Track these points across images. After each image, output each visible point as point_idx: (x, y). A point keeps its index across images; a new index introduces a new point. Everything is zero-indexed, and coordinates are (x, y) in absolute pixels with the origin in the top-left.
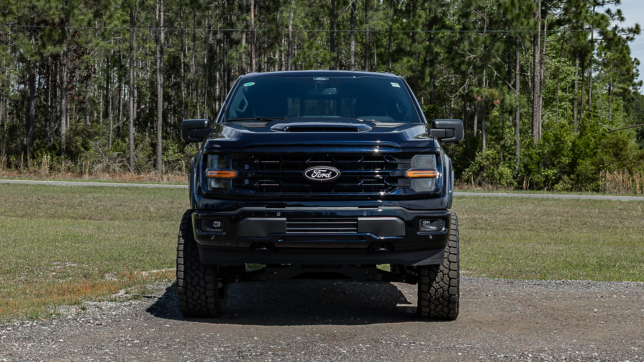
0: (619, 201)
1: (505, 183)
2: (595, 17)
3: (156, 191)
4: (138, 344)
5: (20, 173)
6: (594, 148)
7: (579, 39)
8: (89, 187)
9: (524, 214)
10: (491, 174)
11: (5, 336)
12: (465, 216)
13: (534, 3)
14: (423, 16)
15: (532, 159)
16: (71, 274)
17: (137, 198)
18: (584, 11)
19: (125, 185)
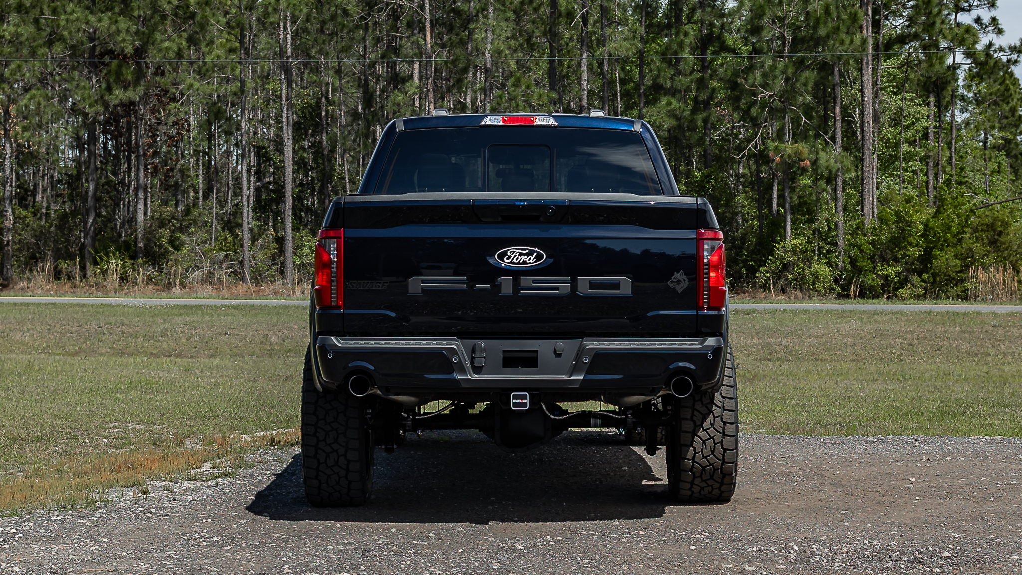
0: (992, 314)
1: (821, 288)
2: (956, 30)
3: (279, 311)
4: (218, 542)
5: (75, 287)
6: (958, 233)
7: (931, 65)
8: (178, 307)
9: (845, 336)
10: (800, 275)
11: (21, 535)
12: (755, 341)
13: (860, 11)
14: (691, 33)
15: (862, 251)
16: (134, 440)
17: (251, 322)
18: (938, 21)
19: (233, 302)
